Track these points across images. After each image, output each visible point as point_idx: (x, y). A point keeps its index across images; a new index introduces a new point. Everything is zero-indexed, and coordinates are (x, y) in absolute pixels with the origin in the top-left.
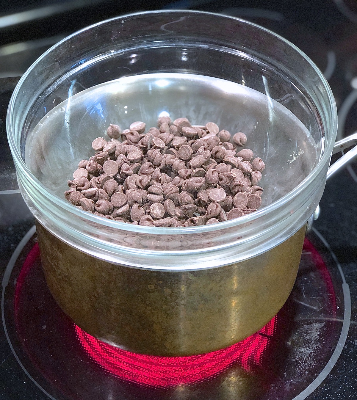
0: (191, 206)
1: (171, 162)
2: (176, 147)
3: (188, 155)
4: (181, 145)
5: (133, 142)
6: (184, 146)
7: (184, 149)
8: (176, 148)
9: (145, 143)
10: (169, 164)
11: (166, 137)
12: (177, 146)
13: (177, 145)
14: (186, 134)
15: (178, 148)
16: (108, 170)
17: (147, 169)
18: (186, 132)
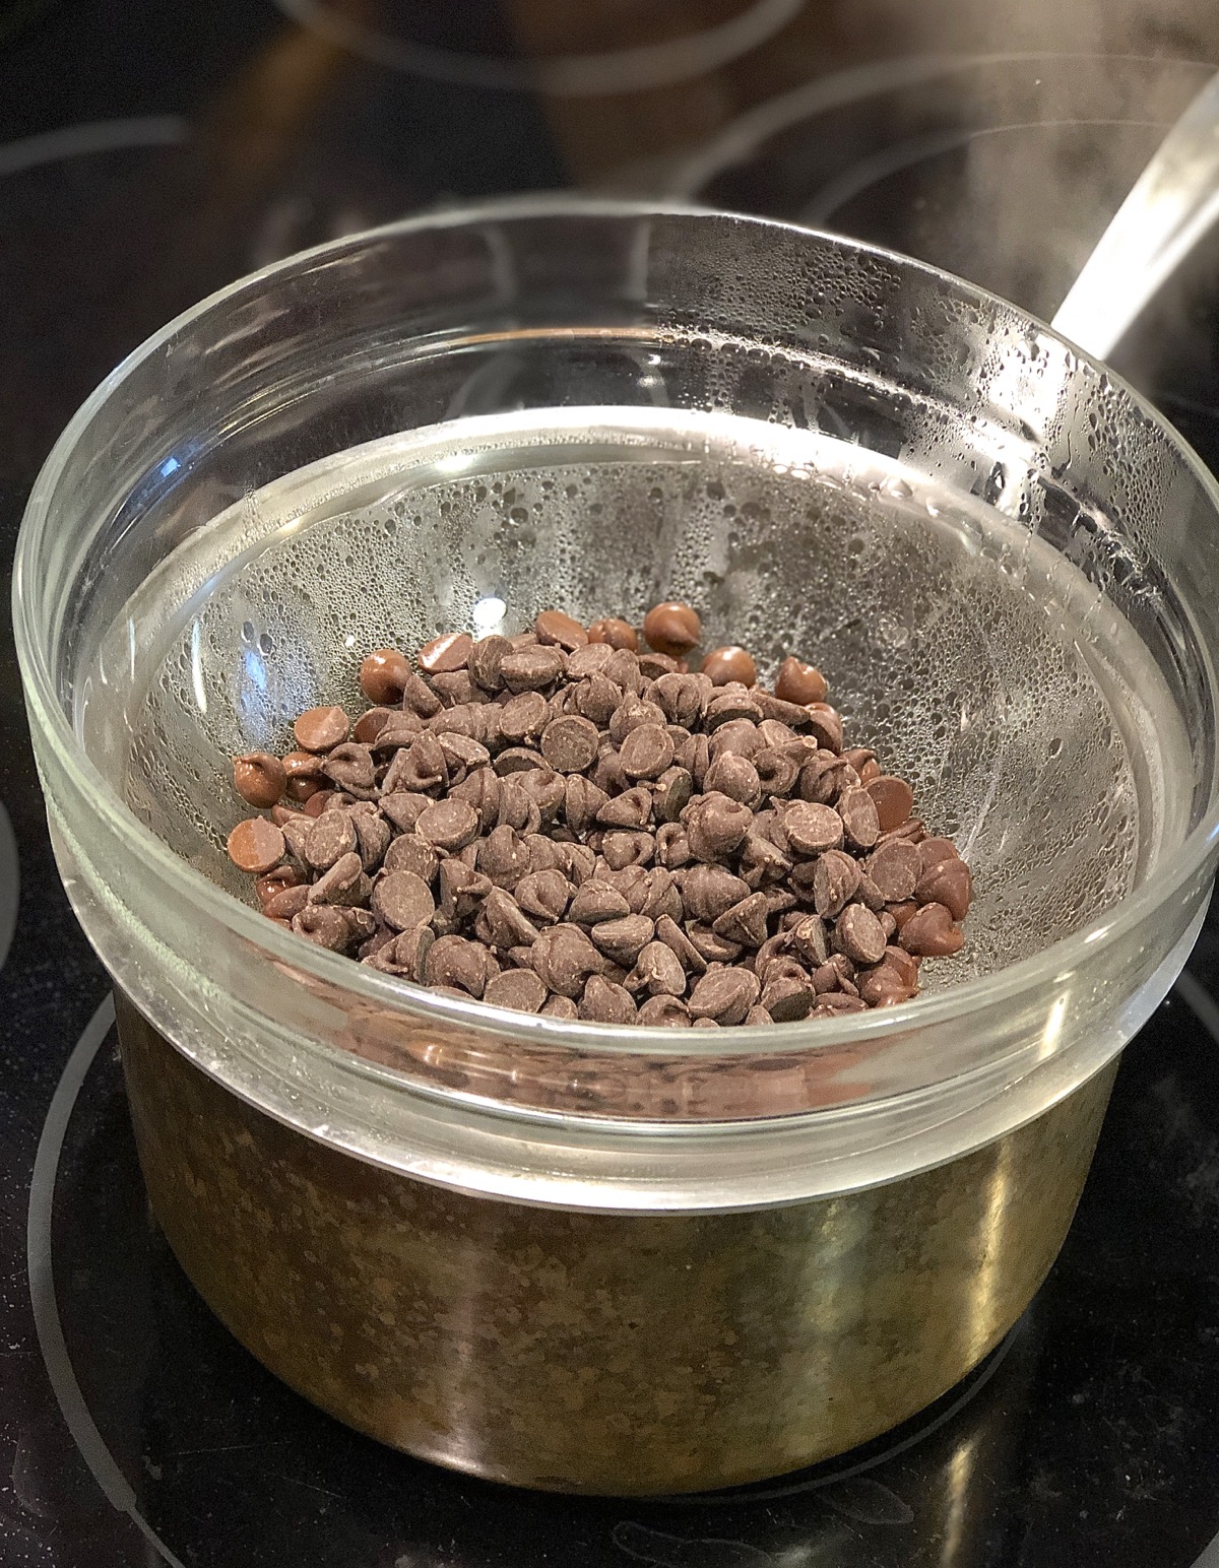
0: (754, 902)
1: (555, 795)
2: (528, 740)
3: (587, 750)
4: (545, 724)
5: (363, 788)
6: (561, 725)
7: (565, 734)
8: (530, 742)
9: (435, 766)
10: (549, 804)
11: (466, 722)
12: (531, 732)
13: (532, 728)
14: (532, 680)
15: (537, 738)
16: (401, 911)
17: (511, 851)
18: (526, 674)
